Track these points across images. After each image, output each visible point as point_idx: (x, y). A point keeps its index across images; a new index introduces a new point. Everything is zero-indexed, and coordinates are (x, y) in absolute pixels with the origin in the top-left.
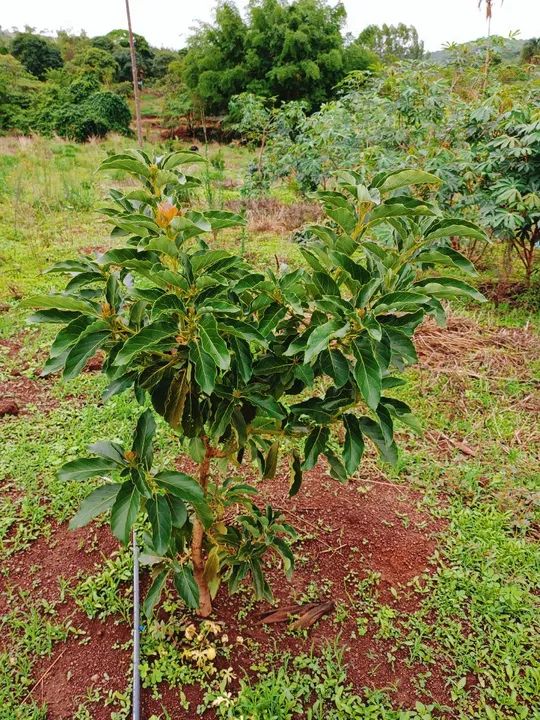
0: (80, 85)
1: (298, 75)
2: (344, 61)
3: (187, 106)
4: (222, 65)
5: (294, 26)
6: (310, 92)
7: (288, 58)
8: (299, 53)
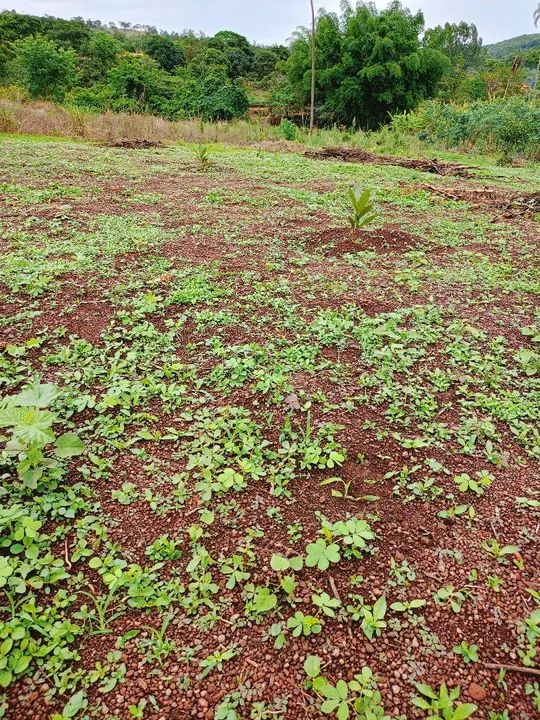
0: (212, 81)
1: (383, 74)
2: (420, 61)
3: (290, 98)
4: (322, 66)
5: (383, 34)
6: (392, 87)
7: (376, 60)
8: (385, 55)
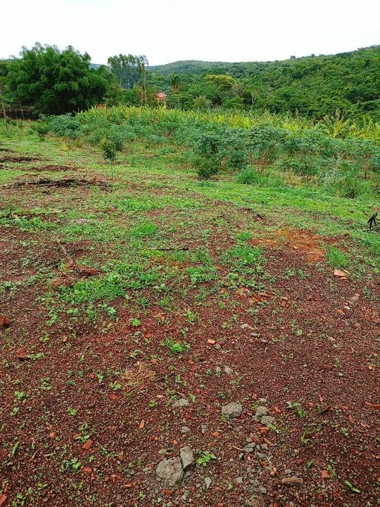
1: (68, 88)
2: (90, 82)
4: (29, 82)
5: (64, 65)
6: (75, 96)
7: (62, 80)
